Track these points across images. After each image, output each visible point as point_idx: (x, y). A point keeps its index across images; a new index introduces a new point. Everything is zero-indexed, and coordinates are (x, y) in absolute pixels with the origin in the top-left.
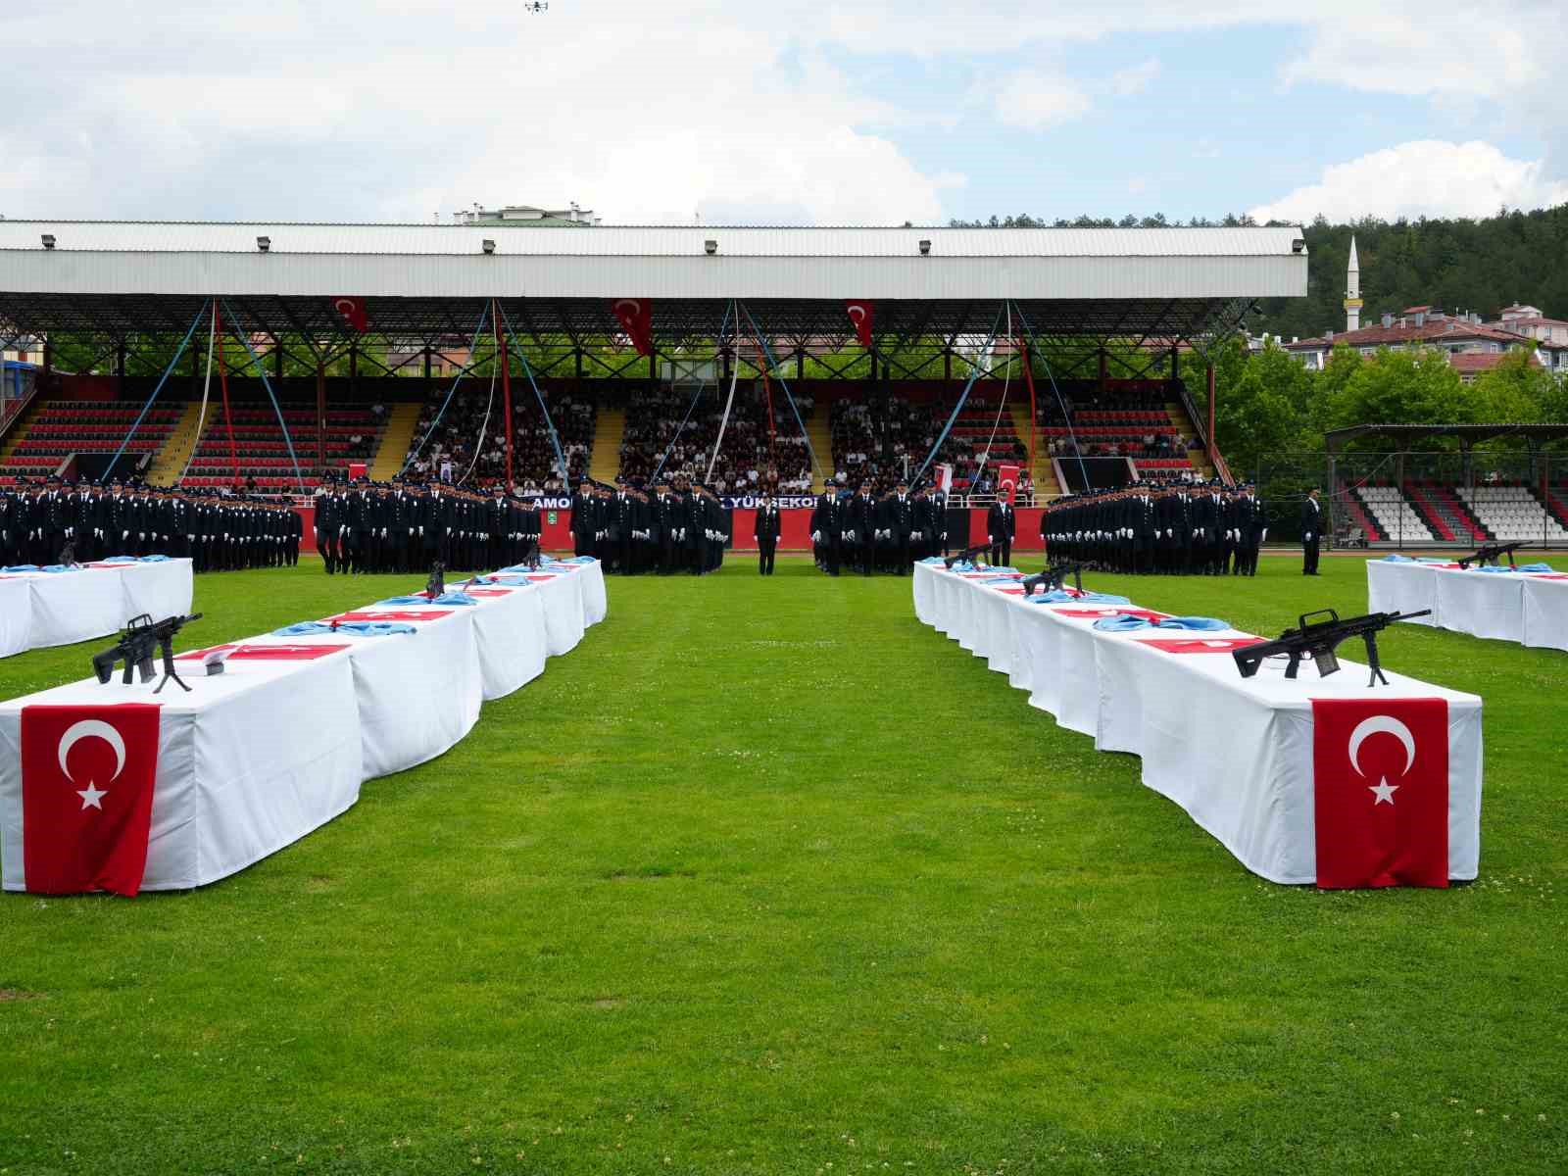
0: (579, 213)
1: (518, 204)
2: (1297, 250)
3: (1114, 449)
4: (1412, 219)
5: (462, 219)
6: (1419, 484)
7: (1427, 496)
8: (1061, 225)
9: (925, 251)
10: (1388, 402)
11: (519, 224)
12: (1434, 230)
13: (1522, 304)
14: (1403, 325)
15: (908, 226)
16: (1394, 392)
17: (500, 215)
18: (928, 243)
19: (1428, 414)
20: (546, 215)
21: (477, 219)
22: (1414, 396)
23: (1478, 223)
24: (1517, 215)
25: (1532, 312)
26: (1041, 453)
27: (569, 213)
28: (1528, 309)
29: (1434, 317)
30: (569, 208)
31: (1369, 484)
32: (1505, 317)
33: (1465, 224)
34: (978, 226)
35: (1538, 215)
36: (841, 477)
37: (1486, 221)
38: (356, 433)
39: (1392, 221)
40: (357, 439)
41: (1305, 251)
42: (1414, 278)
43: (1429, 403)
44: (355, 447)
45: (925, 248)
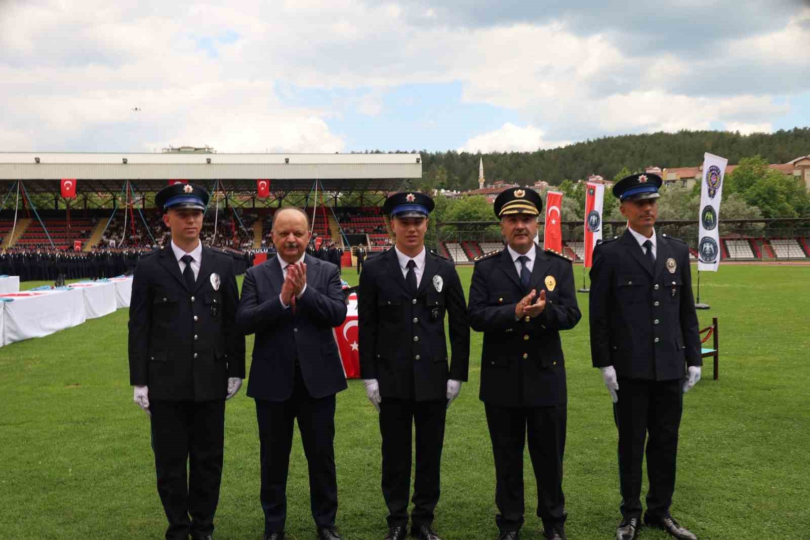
0: (208, 149)
1: (186, 146)
2: (418, 162)
3: (362, 231)
4: (509, 152)
5: (164, 151)
6: (467, 242)
7: (469, 247)
8: (390, 153)
10: (467, 214)
11: (185, 152)
12: (516, 156)
13: (541, 181)
14: (494, 188)
15: (337, 153)
16: (469, 211)
17: (179, 149)
18: (288, 159)
19: (480, 218)
20: (196, 149)
21: (170, 150)
22: (475, 212)
23: (531, 153)
24: (544, 151)
25: (545, 183)
26: (337, 232)
27: (205, 149)
28: (543, 182)
29: (504, 185)
30: (204, 147)
31: (451, 242)
32: (536, 185)
33: (527, 153)
34: (361, 153)
35: (550, 151)
36: (264, 242)
37: (534, 153)
38: (84, 229)
39: (502, 152)
40: (84, 232)
41: (421, 162)
42: (507, 172)
43: (480, 215)
44: (83, 234)
45: (287, 161)
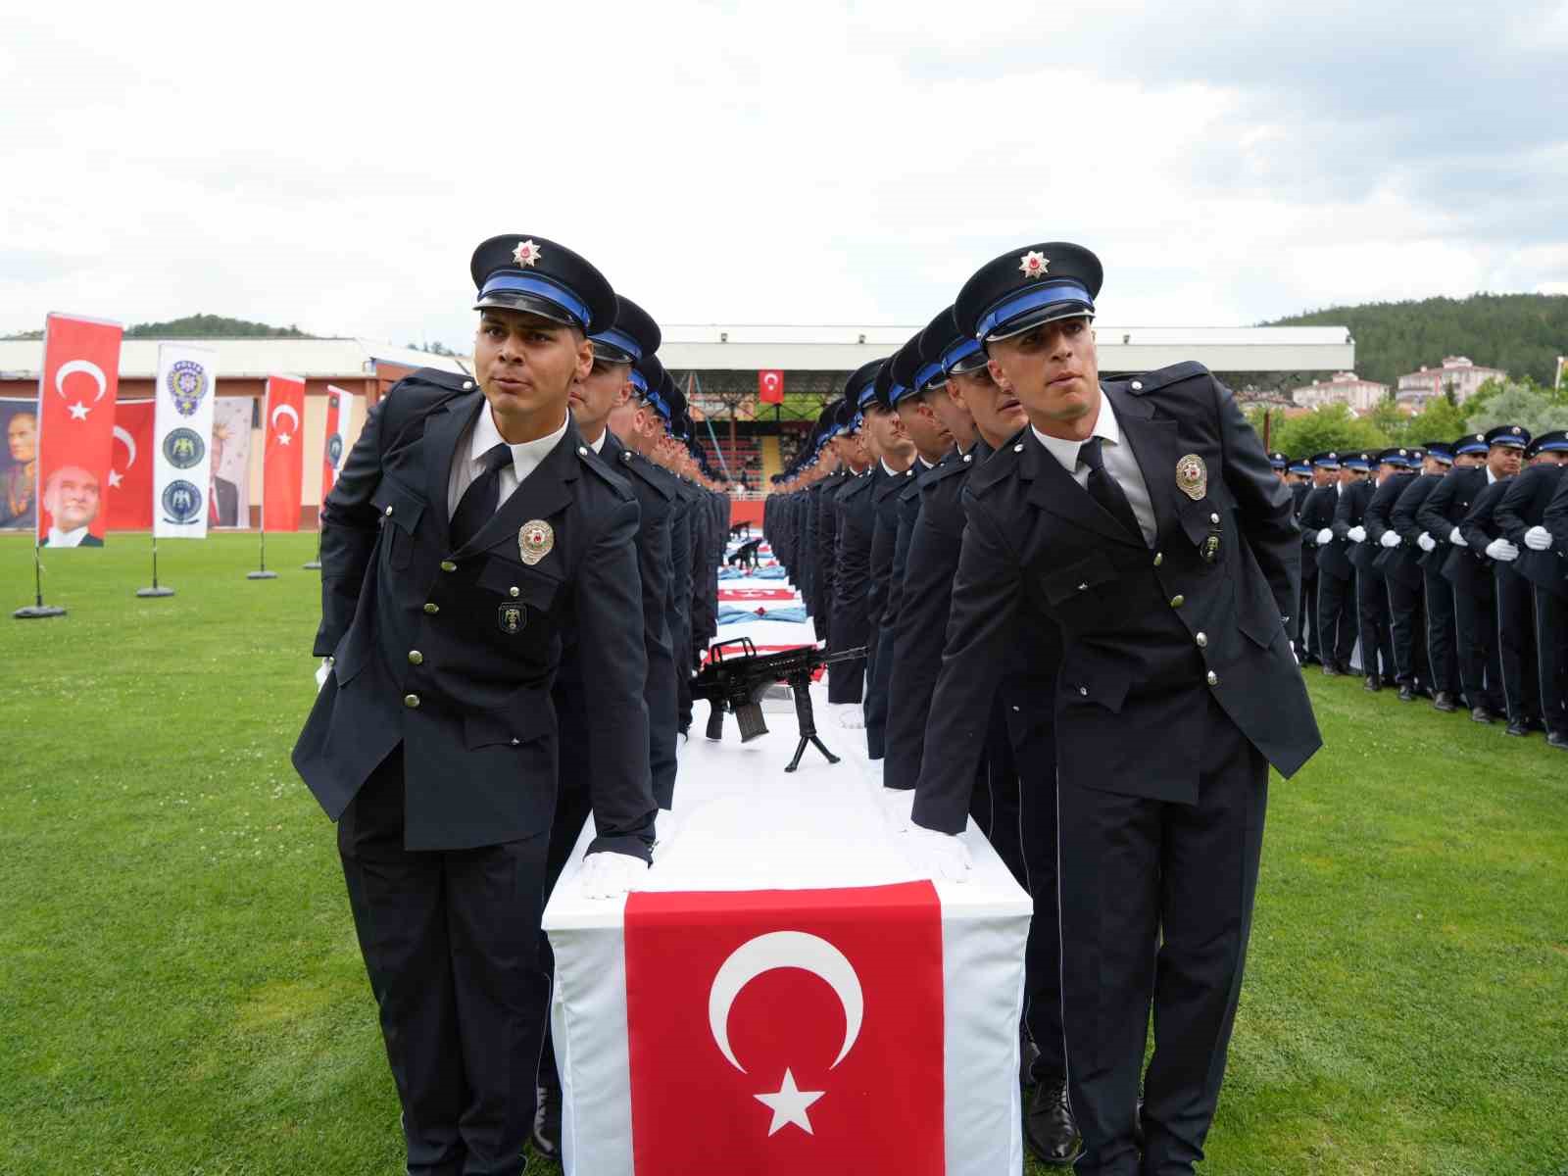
9: (1126, 341)
18: (1128, 336)
38: (750, 455)
44: (749, 463)
45: (1126, 339)
